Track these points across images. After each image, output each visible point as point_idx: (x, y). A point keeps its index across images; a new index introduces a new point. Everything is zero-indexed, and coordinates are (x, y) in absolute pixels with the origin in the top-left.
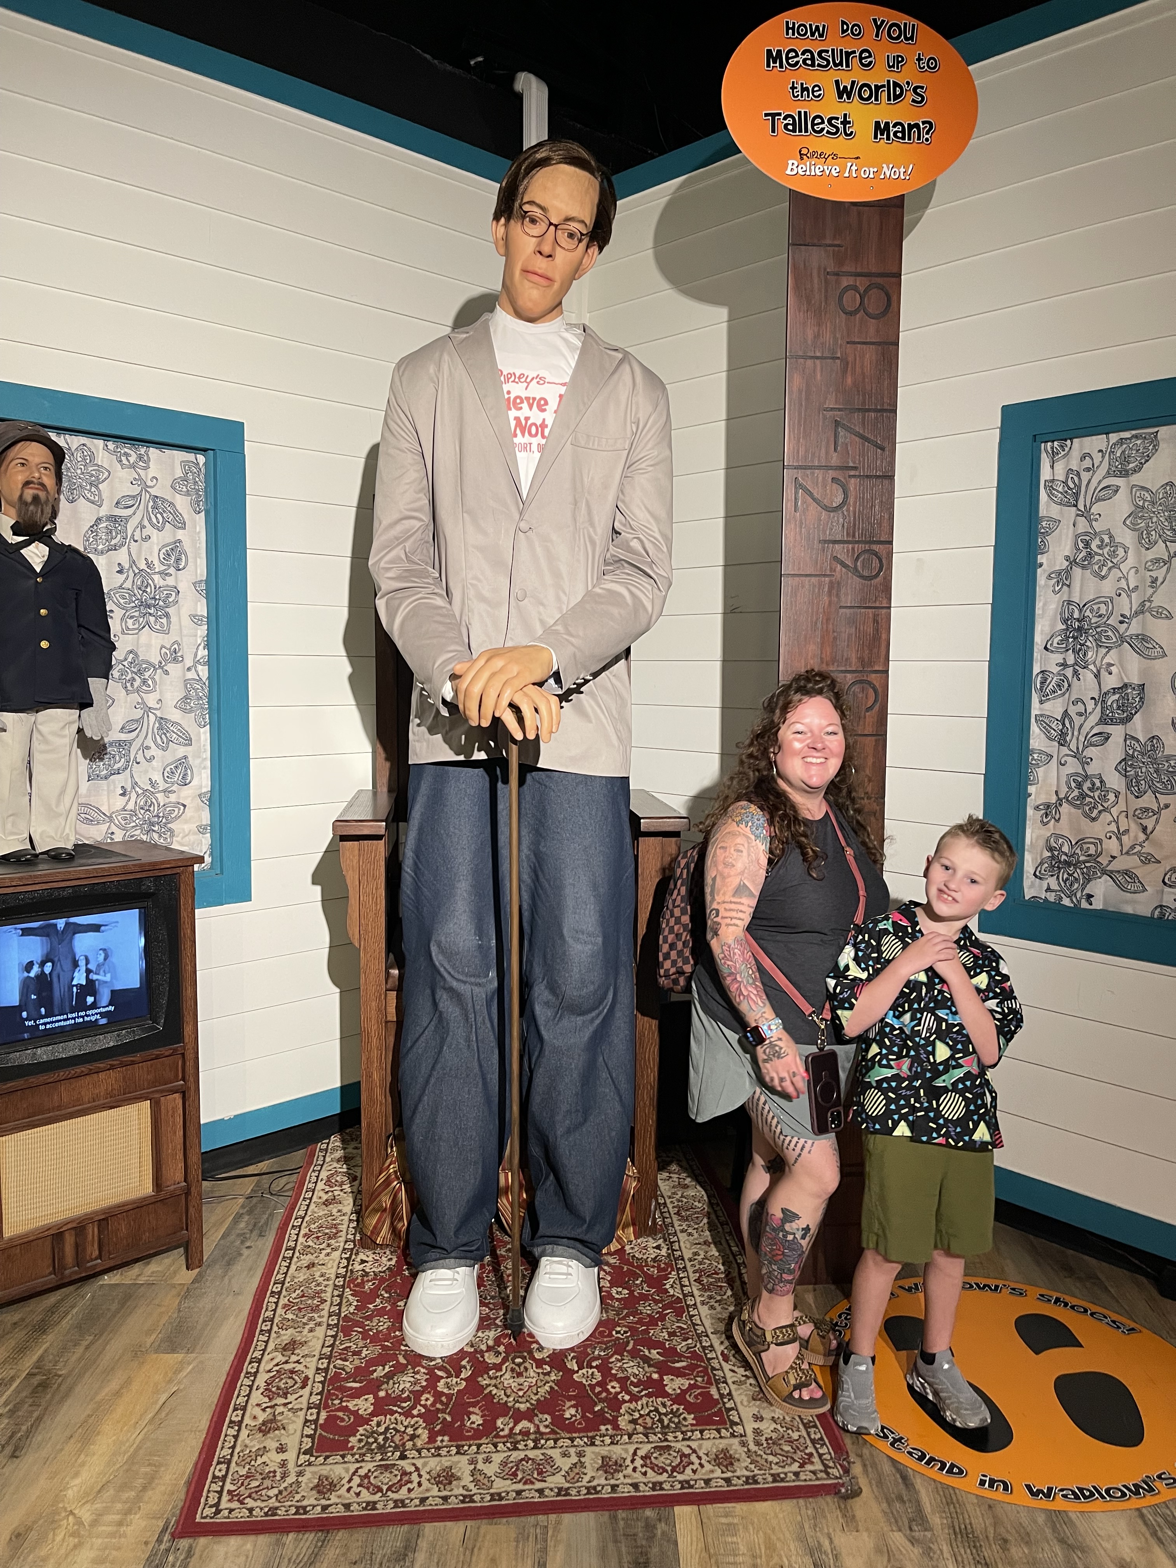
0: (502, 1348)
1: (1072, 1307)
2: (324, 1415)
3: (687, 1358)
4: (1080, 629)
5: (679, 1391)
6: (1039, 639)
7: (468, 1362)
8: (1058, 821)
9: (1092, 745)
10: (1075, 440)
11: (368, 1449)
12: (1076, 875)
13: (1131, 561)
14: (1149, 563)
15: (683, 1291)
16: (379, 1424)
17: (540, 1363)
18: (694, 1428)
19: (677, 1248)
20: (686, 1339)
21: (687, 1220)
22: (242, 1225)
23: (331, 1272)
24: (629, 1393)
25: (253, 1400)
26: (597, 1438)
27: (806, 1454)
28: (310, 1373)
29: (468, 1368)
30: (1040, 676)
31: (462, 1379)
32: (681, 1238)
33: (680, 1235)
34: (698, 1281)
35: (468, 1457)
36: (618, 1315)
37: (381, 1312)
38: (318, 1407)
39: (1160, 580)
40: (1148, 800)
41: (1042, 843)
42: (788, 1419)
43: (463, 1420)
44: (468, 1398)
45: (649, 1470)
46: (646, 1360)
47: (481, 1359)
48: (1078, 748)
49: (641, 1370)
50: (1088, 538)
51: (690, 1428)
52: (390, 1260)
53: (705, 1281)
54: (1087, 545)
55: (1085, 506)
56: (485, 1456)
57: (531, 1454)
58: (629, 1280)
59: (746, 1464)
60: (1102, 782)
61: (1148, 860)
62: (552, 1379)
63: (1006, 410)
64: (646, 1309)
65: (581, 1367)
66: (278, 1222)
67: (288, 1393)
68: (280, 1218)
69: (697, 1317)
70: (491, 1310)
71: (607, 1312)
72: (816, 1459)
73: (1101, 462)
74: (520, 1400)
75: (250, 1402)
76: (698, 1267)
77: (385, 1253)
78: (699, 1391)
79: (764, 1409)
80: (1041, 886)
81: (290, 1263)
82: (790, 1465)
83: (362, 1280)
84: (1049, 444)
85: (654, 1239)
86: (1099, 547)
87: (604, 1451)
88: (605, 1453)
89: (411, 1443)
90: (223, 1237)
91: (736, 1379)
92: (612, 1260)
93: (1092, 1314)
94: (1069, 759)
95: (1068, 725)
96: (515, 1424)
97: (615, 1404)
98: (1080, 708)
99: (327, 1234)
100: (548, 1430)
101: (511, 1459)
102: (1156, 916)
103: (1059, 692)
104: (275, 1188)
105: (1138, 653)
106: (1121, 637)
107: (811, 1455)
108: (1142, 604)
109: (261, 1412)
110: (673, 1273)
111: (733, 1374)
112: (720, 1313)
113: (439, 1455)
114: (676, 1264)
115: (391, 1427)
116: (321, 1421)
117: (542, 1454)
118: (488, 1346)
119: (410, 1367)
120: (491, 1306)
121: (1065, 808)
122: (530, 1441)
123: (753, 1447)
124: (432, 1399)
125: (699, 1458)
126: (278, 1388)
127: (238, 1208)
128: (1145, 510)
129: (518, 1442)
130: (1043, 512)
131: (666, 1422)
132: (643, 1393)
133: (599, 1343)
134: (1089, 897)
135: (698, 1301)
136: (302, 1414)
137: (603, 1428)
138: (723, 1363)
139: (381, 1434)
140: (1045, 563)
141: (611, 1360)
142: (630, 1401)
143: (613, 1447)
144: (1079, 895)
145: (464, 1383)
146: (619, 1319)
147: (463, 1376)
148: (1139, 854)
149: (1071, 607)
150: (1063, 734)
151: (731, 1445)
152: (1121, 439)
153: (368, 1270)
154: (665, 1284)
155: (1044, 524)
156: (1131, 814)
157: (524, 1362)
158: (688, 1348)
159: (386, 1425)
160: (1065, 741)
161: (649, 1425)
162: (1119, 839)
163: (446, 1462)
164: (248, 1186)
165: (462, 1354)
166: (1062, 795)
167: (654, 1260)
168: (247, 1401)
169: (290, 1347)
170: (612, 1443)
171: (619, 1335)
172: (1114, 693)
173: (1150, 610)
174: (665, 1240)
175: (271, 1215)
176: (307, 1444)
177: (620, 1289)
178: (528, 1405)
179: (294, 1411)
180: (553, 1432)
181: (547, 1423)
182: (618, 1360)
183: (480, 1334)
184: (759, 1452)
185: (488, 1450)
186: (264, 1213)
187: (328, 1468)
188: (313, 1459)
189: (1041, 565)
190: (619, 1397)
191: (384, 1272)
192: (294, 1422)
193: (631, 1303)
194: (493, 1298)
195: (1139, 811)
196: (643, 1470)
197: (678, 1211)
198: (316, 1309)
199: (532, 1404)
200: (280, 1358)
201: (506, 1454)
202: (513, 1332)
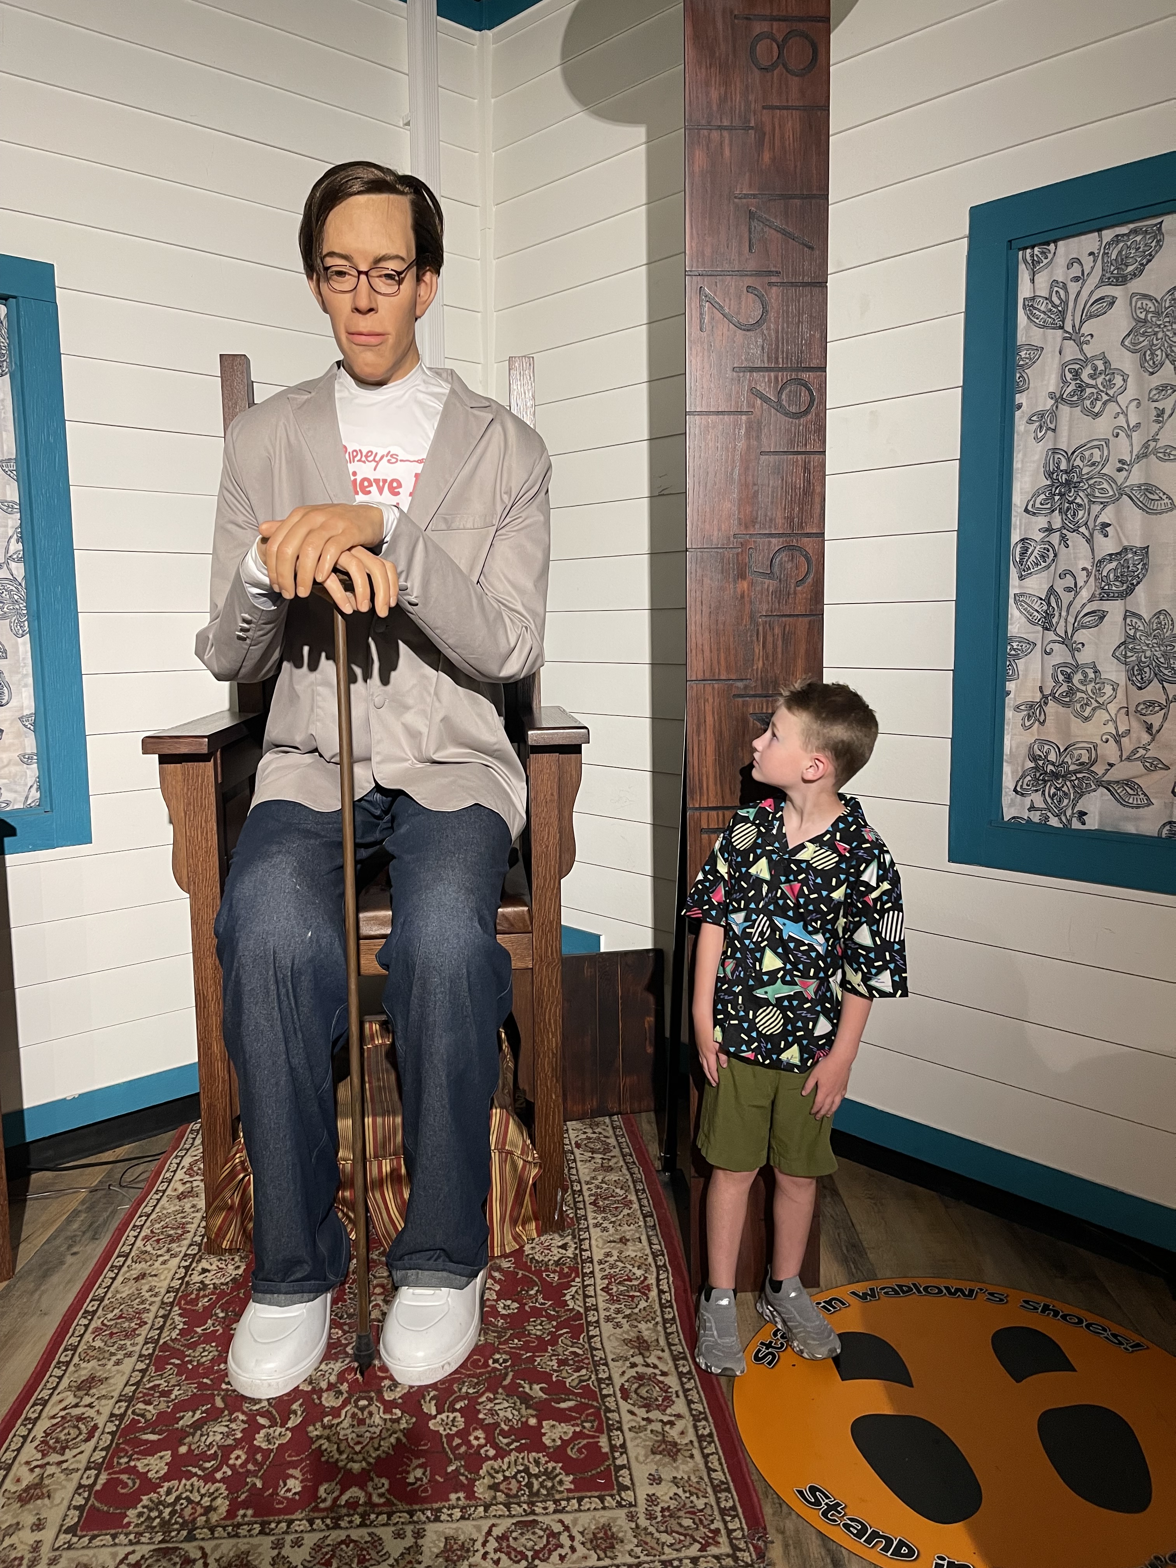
0: (345, 1387)
1: (1064, 1317)
2: (103, 1478)
3: (577, 1395)
4: (1068, 483)
5: (559, 1443)
6: (1018, 499)
7: (301, 1405)
8: (1042, 723)
9: (1084, 627)
10: (1060, 243)
11: (147, 1527)
12: (1065, 789)
13: (1131, 391)
14: (1154, 392)
15: (585, 1302)
16: (169, 1492)
17: (389, 1406)
18: (571, 1495)
19: (587, 1247)
20: (578, 1370)
21: (604, 1211)
22: (75, 1226)
23: (162, 1285)
24: (495, 1446)
25: (23, 1457)
26: (445, 1510)
27: (711, 1531)
28: (101, 1421)
29: (299, 1413)
30: (1020, 545)
31: (287, 1429)
32: (592, 1235)
33: (592, 1230)
34: (606, 1289)
35: (273, 1538)
36: (498, 1337)
37: (208, 1338)
38: (99, 1467)
39: (1168, 412)
40: (1154, 691)
41: (1024, 751)
42: (694, 1479)
43: (276, 1487)
44: (289, 1456)
45: (504, 1557)
46: (526, 1399)
47: (317, 1401)
48: (1066, 632)
49: (516, 1413)
50: (1077, 367)
51: (565, 1495)
52: (238, 1267)
53: (615, 1289)
54: (1076, 374)
55: (1074, 326)
56: (294, 1536)
57: (355, 1534)
58: (522, 1290)
59: (629, 1547)
60: (1096, 672)
61: (1155, 765)
62: (402, 1427)
63: (975, 212)
64: (535, 1329)
65: (439, 1412)
66: (119, 1221)
67: (67, 1447)
68: (122, 1216)
69: (598, 1339)
70: (345, 1332)
71: (486, 1334)
72: (723, 1539)
73: (1093, 268)
74: (355, 1457)
75: (19, 1458)
76: (608, 1271)
77: (233, 1259)
78: (585, 1442)
79: (664, 1465)
80: (1022, 805)
81: (117, 1274)
82: (688, 1547)
83: (197, 1295)
84: (1028, 251)
85: (561, 1236)
86: (1091, 376)
87: (448, 1528)
88: (450, 1532)
89: (204, 1518)
90: (48, 1241)
91: (634, 1424)
92: (505, 1264)
93: (1088, 1326)
94: (1056, 647)
95: (1054, 604)
96: (342, 1493)
97: (474, 1461)
98: (1069, 581)
99: (170, 1236)
100: (382, 1500)
101: (328, 1542)
102: (1164, 836)
103: (1043, 564)
104: (128, 1177)
105: (1141, 508)
106: (1120, 488)
107: (717, 1532)
108: (1146, 446)
109: (28, 1473)
110: (577, 1280)
111: (631, 1417)
112: (627, 1333)
113: (237, 1536)
114: (583, 1267)
115: (184, 1496)
116: (98, 1487)
117: (369, 1534)
118: (329, 1383)
119: (226, 1412)
120: (346, 1328)
121: (1052, 708)
122: (356, 1516)
123: (643, 1522)
124: (244, 1457)
125: (572, 1538)
126: (57, 1441)
127: (77, 1204)
128: (1149, 325)
129: (340, 1518)
130: (1021, 339)
131: (536, 1486)
132: (512, 1447)
133: (469, 1376)
134: (1082, 814)
135: (602, 1316)
136: (76, 1476)
137: (453, 1496)
138: (621, 1401)
139: (169, 1505)
140: (1024, 404)
141: (480, 1400)
142: (495, 1458)
143: (463, 1523)
144: (1069, 813)
145: (289, 1434)
146: (500, 1343)
147: (290, 1424)
148: (1143, 759)
149: (1057, 456)
150: (1048, 616)
151: (615, 1519)
152: (1117, 236)
153: (207, 1282)
154: (565, 1294)
155: (1023, 354)
156: (1132, 709)
157: (370, 1405)
158: (581, 1381)
159: (178, 1493)
160: (1051, 623)
161: (514, 1492)
162: (1119, 742)
163: (243, 1544)
164: (95, 1177)
165: (296, 1393)
166: (1047, 692)
167: (557, 1263)
168: (15, 1458)
169: (86, 1385)
170: (462, 1518)
171: (497, 1365)
172: (1111, 561)
173: (1155, 452)
174: (574, 1237)
175: (114, 1212)
176: (73, 1517)
177: (509, 1302)
178: (364, 1464)
179: (68, 1472)
180: (388, 1503)
181: (382, 1490)
182: (490, 1400)
183: (323, 1367)
184: (651, 1529)
185: (302, 1528)
186: (105, 1209)
187: (90, 1552)
188: (75, 1539)
189: (1020, 407)
190: (482, 1451)
191: (227, 1284)
192: (64, 1487)
193: (517, 1321)
194: (350, 1316)
195: (1142, 706)
196: (496, 1557)
197: (595, 1200)
198: (130, 1334)
199: (369, 1464)
200: (71, 1399)
201: (322, 1535)
202: (360, 1366)
